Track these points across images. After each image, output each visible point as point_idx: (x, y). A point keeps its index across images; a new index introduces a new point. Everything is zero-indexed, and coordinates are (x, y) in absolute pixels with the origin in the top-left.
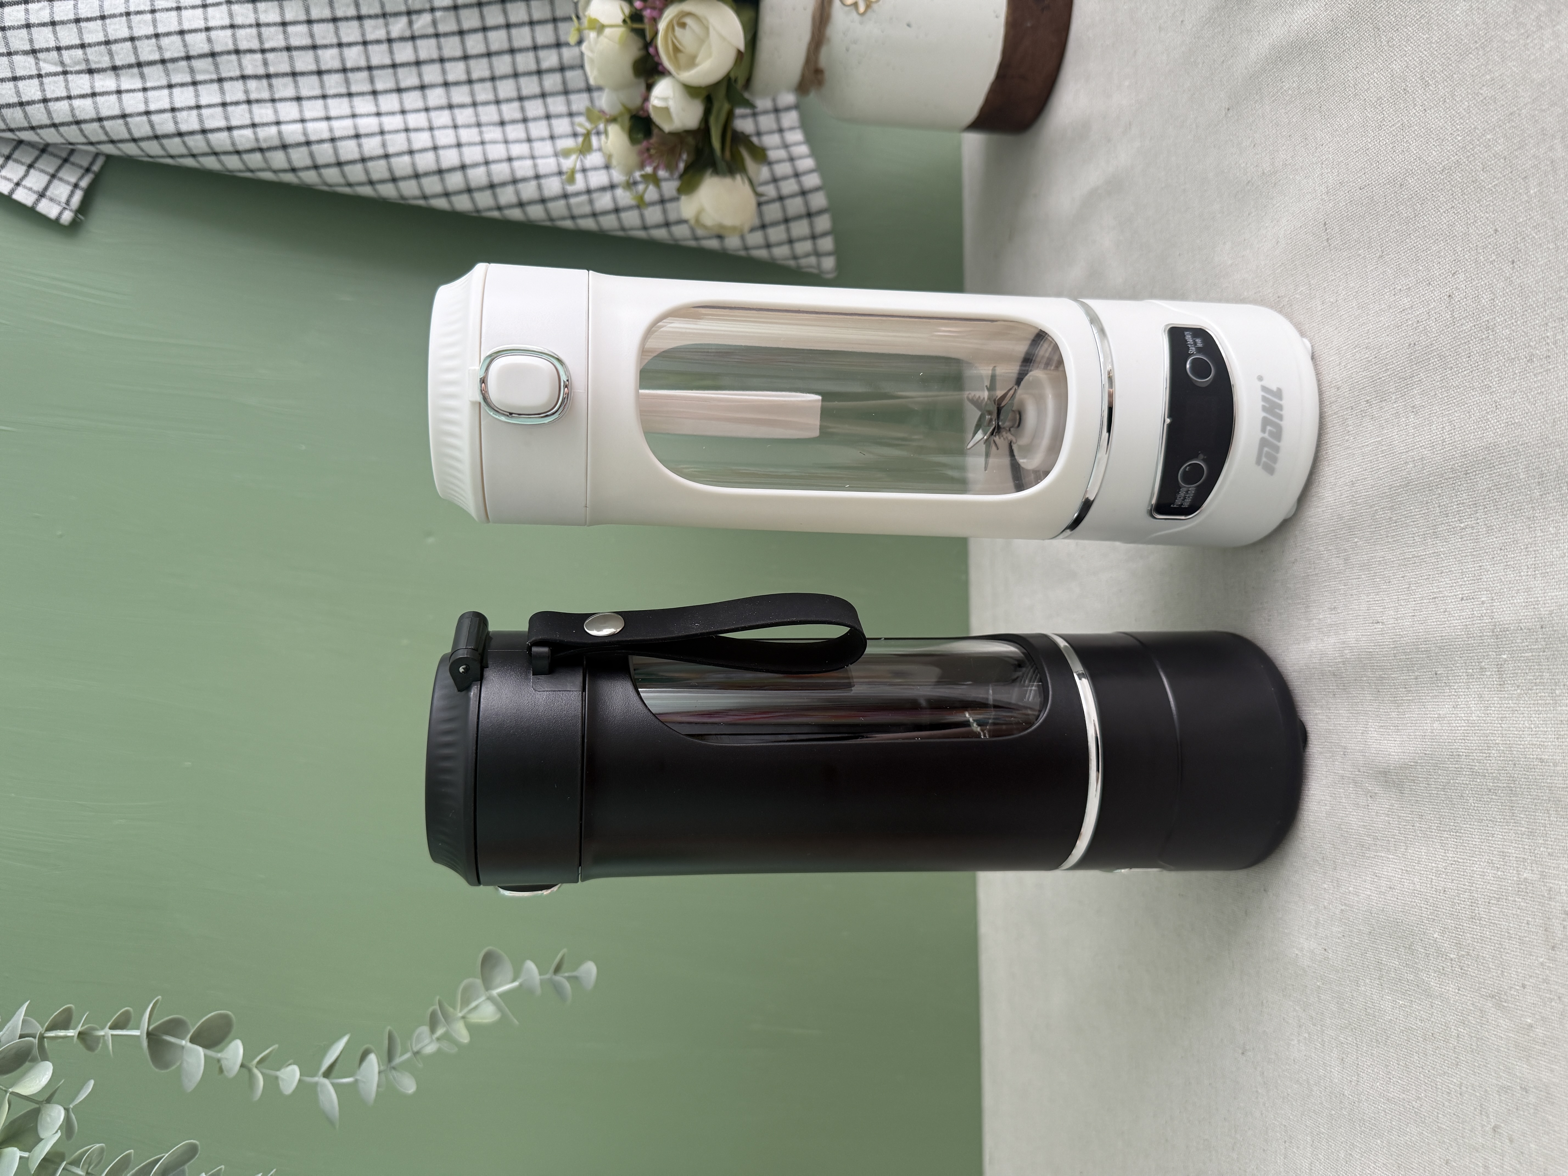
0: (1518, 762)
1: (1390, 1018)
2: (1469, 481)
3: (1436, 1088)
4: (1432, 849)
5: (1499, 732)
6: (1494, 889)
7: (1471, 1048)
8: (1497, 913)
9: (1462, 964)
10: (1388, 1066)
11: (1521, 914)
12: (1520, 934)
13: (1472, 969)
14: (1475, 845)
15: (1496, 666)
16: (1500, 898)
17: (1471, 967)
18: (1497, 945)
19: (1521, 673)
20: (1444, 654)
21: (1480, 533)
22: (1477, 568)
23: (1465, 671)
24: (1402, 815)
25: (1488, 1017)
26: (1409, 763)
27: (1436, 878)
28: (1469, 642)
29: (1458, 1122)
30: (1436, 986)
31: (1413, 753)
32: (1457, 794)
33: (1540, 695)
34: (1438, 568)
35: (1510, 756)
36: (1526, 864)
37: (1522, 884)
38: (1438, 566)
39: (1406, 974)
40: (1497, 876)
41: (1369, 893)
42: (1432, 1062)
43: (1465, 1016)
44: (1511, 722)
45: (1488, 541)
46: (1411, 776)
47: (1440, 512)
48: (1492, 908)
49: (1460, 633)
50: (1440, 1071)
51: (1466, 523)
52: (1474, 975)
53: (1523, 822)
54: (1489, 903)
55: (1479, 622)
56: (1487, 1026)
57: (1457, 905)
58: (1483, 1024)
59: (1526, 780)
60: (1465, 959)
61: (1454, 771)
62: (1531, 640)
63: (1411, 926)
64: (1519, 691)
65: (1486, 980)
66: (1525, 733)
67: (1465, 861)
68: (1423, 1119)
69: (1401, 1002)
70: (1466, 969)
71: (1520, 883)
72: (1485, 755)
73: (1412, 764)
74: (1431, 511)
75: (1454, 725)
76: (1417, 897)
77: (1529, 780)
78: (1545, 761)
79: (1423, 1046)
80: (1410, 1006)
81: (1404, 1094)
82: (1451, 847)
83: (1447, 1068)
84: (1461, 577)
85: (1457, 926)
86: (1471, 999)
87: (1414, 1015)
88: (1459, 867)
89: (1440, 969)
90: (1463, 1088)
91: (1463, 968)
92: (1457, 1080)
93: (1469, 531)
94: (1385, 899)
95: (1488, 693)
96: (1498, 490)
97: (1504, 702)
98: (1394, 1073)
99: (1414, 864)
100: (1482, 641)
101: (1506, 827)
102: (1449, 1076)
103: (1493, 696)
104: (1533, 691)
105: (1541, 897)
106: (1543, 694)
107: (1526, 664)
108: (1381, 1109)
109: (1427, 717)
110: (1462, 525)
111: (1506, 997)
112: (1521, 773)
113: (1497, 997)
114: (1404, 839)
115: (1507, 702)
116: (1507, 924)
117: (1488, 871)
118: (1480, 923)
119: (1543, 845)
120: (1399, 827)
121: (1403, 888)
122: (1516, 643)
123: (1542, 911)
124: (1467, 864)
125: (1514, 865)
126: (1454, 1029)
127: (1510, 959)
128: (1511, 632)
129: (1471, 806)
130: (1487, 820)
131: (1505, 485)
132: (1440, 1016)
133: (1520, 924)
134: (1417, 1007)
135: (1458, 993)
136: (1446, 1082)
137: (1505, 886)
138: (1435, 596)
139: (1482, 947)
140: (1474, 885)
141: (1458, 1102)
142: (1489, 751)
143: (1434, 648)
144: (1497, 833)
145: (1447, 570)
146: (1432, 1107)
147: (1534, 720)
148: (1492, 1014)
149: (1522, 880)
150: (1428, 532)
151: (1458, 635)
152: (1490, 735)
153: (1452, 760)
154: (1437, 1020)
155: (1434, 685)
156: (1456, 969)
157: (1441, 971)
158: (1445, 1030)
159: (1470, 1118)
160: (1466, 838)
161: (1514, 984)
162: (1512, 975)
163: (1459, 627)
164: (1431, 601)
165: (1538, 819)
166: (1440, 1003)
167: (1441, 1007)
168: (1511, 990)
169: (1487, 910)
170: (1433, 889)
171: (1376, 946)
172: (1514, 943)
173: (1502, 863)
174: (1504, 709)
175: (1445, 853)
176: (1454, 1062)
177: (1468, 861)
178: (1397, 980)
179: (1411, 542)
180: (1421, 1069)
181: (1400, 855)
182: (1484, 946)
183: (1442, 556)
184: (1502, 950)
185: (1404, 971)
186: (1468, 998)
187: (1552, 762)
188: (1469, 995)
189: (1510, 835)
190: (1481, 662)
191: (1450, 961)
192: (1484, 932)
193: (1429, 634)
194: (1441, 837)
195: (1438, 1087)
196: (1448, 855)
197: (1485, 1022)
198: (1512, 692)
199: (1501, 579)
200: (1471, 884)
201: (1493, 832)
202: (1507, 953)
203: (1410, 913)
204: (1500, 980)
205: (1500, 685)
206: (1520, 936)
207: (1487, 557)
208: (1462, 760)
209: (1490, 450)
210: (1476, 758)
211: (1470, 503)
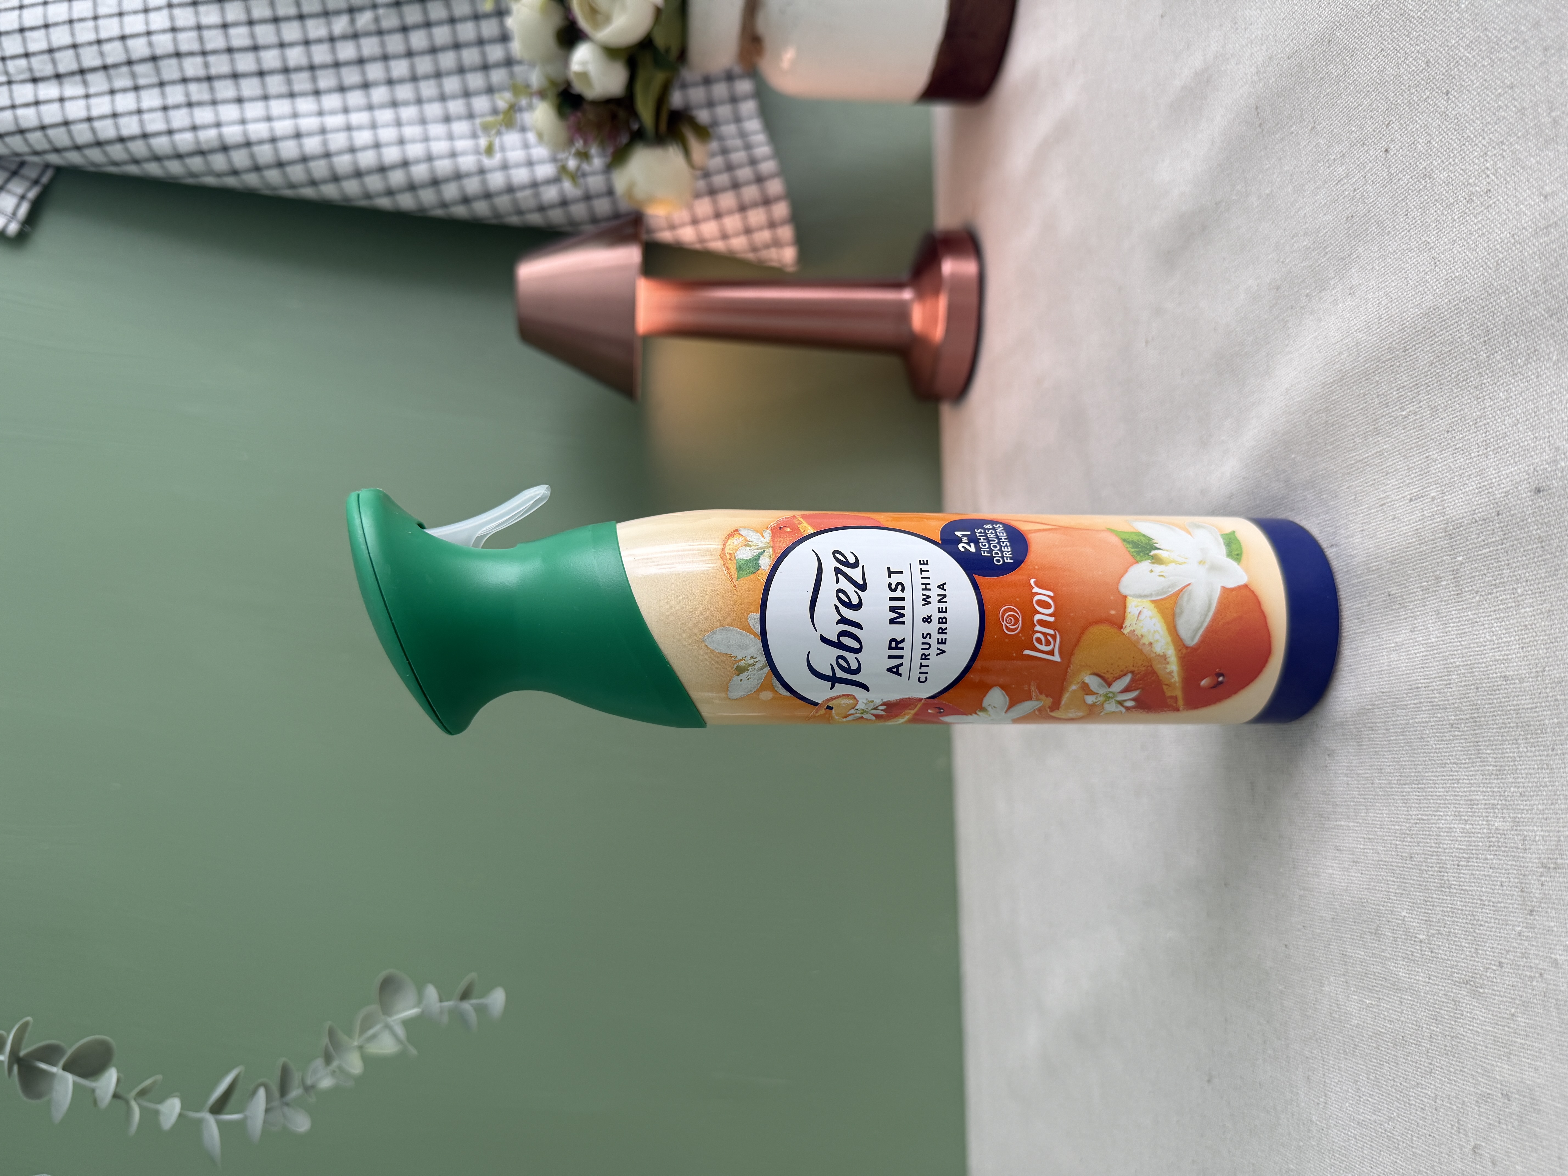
0: (1481, 685)
1: (1356, 1022)
2: (1408, 359)
3: (1409, 1104)
4: (1393, 808)
5: (1459, 652)
6: (1463, 847)
7: (1445, 1050)
8: (1468, 876)
9: (1432, 946)
10: (1357, 1081)
11: (1494, 874)
12: (1493, 900)
13: (1443, 950)
14: (1440, 796)
15: (1451, 573)
16: (1470, 858)
17: (1442, 948)
18: (1469, 917)
19: (1479, 576)
20: (1396, 569)
21: (1424, 418)
22: (1423, 461)
23: (1419, 585)
24: (1361, 772)
25: (1462, 1009)
26: (1366, 707)
27: (1400, 843)
28: (1421, 549)
29: (1434, 1145)
30: (1405, 977)
31: (1369, 694)
32: (1416, 737)
33: (1501, 598)
34: (1382, 469)
35: (1471, 678)
36: (1496, 811)
37: (1493, 837)
38: (1383, 467)
39: (1372, 966)
40: (1465, 831)
41: (1330, 871)
43: (1438, 1010)
44: (1471, 637)
45: (1434, 425)
46: (1368, 723)
47: (1379, 403)
48: (1462, 871)
49: (1411, 541)
50: (1413, 1083)
51: (1408, 410)
52: (1446, 957)
53: (1490, 759)
54: (1458, 866)
55: (1431, 522)
56: (1461, 1021)
57: (1425, 872)
58: (1458, 1018)
59: (1490, 706)
60: (1435, 939)
61: (1413, 708)
62: (1488, 533)
63: (1377, 905)
64: (1477, 598)
65: (1459, 962)
66: (1486, 648)
67: (1430, 817)
68: (1396, 1145)
69: (1368, 1002)
70: (1437, 951)
71: (1491, 835)
72: (1445, 682)
73: (1370, 707)
74: (1369, 404)
75: (1413, 652)
76: (1382, 868)
77: (1493, 705)
78: (1510, 678)
79: (1393, 1053)
81: (1375, 1114)
82: (1413, 803)
84: (1408, 474)
85: (1426, 899)
86: (1443, 988)
87: (1382, 1016)
88: (1424, 825)
89: (1408, 955)
90: (1438, 1101)
91: (1434, 951)
92: (1431, 1092)
93: (1412, 418)
94: (1349, 876)
95: (1445, 607)
96: (1440, 362)
97: (1462, 614)
98: (1363, 1089)
99: (1376, 829)
100: (1435, 545)
101: (1472, 769)
102: (1422, 1088)
103: (1451, 609)
104: (1493, 595)
105: (1515, 850)
106: (1504, 597)
107: (1484, 563)
108: (1351, 1136)
109: (1383, 649)
110: (1404, 413)
111: (1481, 981)
112: (1484, 698)
113: (1472, 983)
114: (1363, 800)
115: (1466, 614)
116: (1479, 889)
117: (1456, 826)
118: (1450, 892)
119: (1513, 785)
120: (1358, 788)
121: (1368, 860)
122: (1471, 539)
123: (1516, 868)
124: (1432, 821)
125: (1484, 814)
126: (1427, 1028)
127: (1484, 932)
128: (1465, 527)
129: (1433, 748)
130: (1451, 763)
131: (1448, 354)
132: (1410, 1013)
133: (1493, 887)
135: (1429, 983)
136: (1419, 1095)
137: (1475, 842)
138: (1382, 502)
139: (1453, 922)
140: (1441, 846)
141: (1434, 1119)
142: (1450, 677)
143: (1385, 564)
144: (1462, 777)
145: (1393, 470)
146: (1406, 1128)
147: (1496, 630)
148: (1467, 1004)
149: (1493, 831)
150: (1368, 430)
151: (1409, 543)
152: (1450, 657)
153: (1411, 695)
154: (1408, 1018)
155: (1388, 609)
156: (1426, 953)
158: (1415, 1029)
159: (1448, 1139)
160: (1429, 790)
161: (1491, 964)
162: (1488, 953)
163: (1410, 534)
164: (1378, 509)
165: (1507, 753)
166: (1410, 998)
168: (1487, 972)
169: (1457, 875)
170: (1399, 857)
171: (1340, 934)
172: (1488, 911)
173: (1470, 814)
174: (1463, 623)
175: (1408, 811)
176: (1428, 1069)
177: (1433, 817)
179: (1352, 445)
180: (1392, 1082)
181: (1361, 821)
182: (1456, 919)
183: (1386, 454)
184: (1475, 922)
185: (1370, 962)
186: (1440, 987)
187: (1517, 679)
188: (1441, 984)
189: (1477, 777)
190: (1436, 571)
191: (1419, 944)
192: (1455, 902)
193: (1379, 549)
194: (1402, 792)
195: (1411, 1102)
196: (1411, 813)
197: (1459, 1016)
198: (1470, 601)
199: (1450, 467)
200: (1437, 845)
201: (1458, 777)
202: (1481, 925)
203: (1376, 890)
204: (1475, 961)
205: (1458, 594)
206: (1493, 903)
207: (1433, 444)
208: (1421, 693)
209: (1429, 316)
210: (1436, 687)
211: (1411, 385)
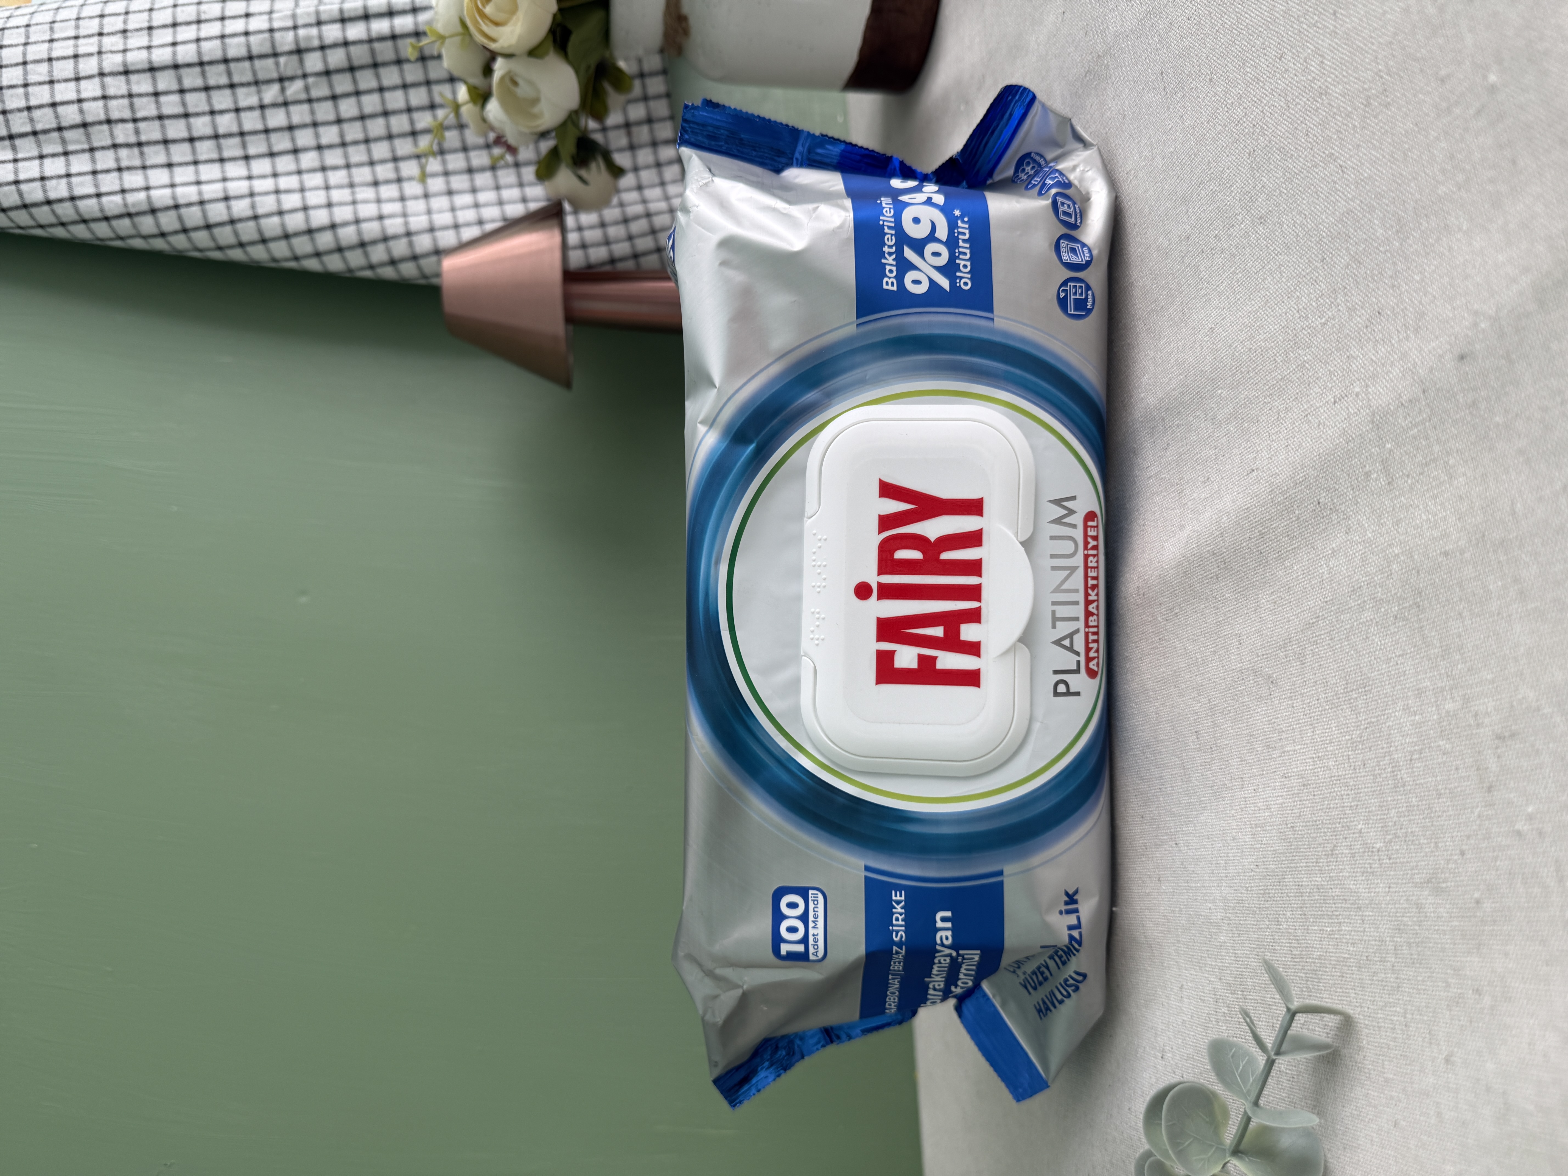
42: (1370, 994)
80: (1339, 931)
83: (1387, 996)
95: (1378, 499)
103: (1384, 500)
134: (1347, 928)
148: (1430, 904)
157: (1369, 870)
167: (1373, 918)
178: (1322, 901)
